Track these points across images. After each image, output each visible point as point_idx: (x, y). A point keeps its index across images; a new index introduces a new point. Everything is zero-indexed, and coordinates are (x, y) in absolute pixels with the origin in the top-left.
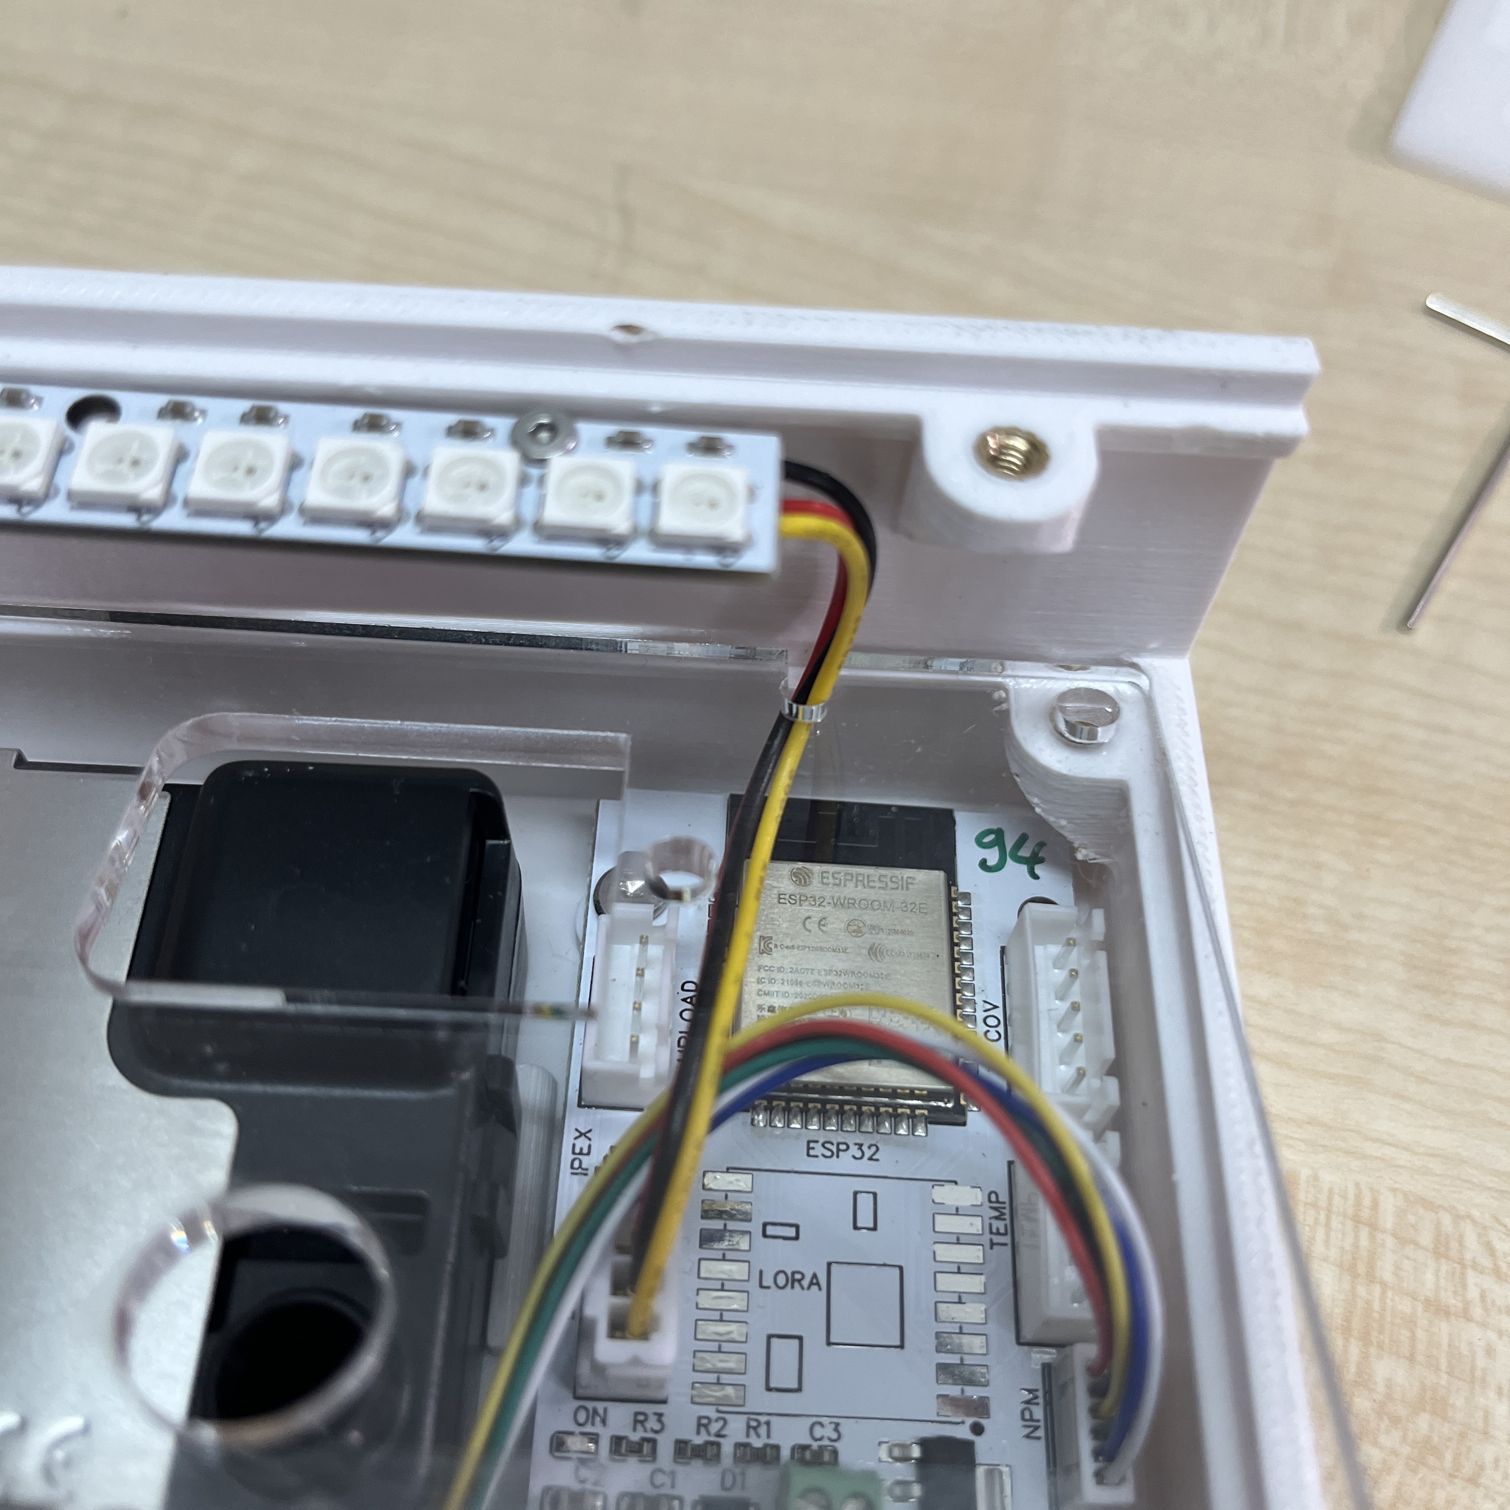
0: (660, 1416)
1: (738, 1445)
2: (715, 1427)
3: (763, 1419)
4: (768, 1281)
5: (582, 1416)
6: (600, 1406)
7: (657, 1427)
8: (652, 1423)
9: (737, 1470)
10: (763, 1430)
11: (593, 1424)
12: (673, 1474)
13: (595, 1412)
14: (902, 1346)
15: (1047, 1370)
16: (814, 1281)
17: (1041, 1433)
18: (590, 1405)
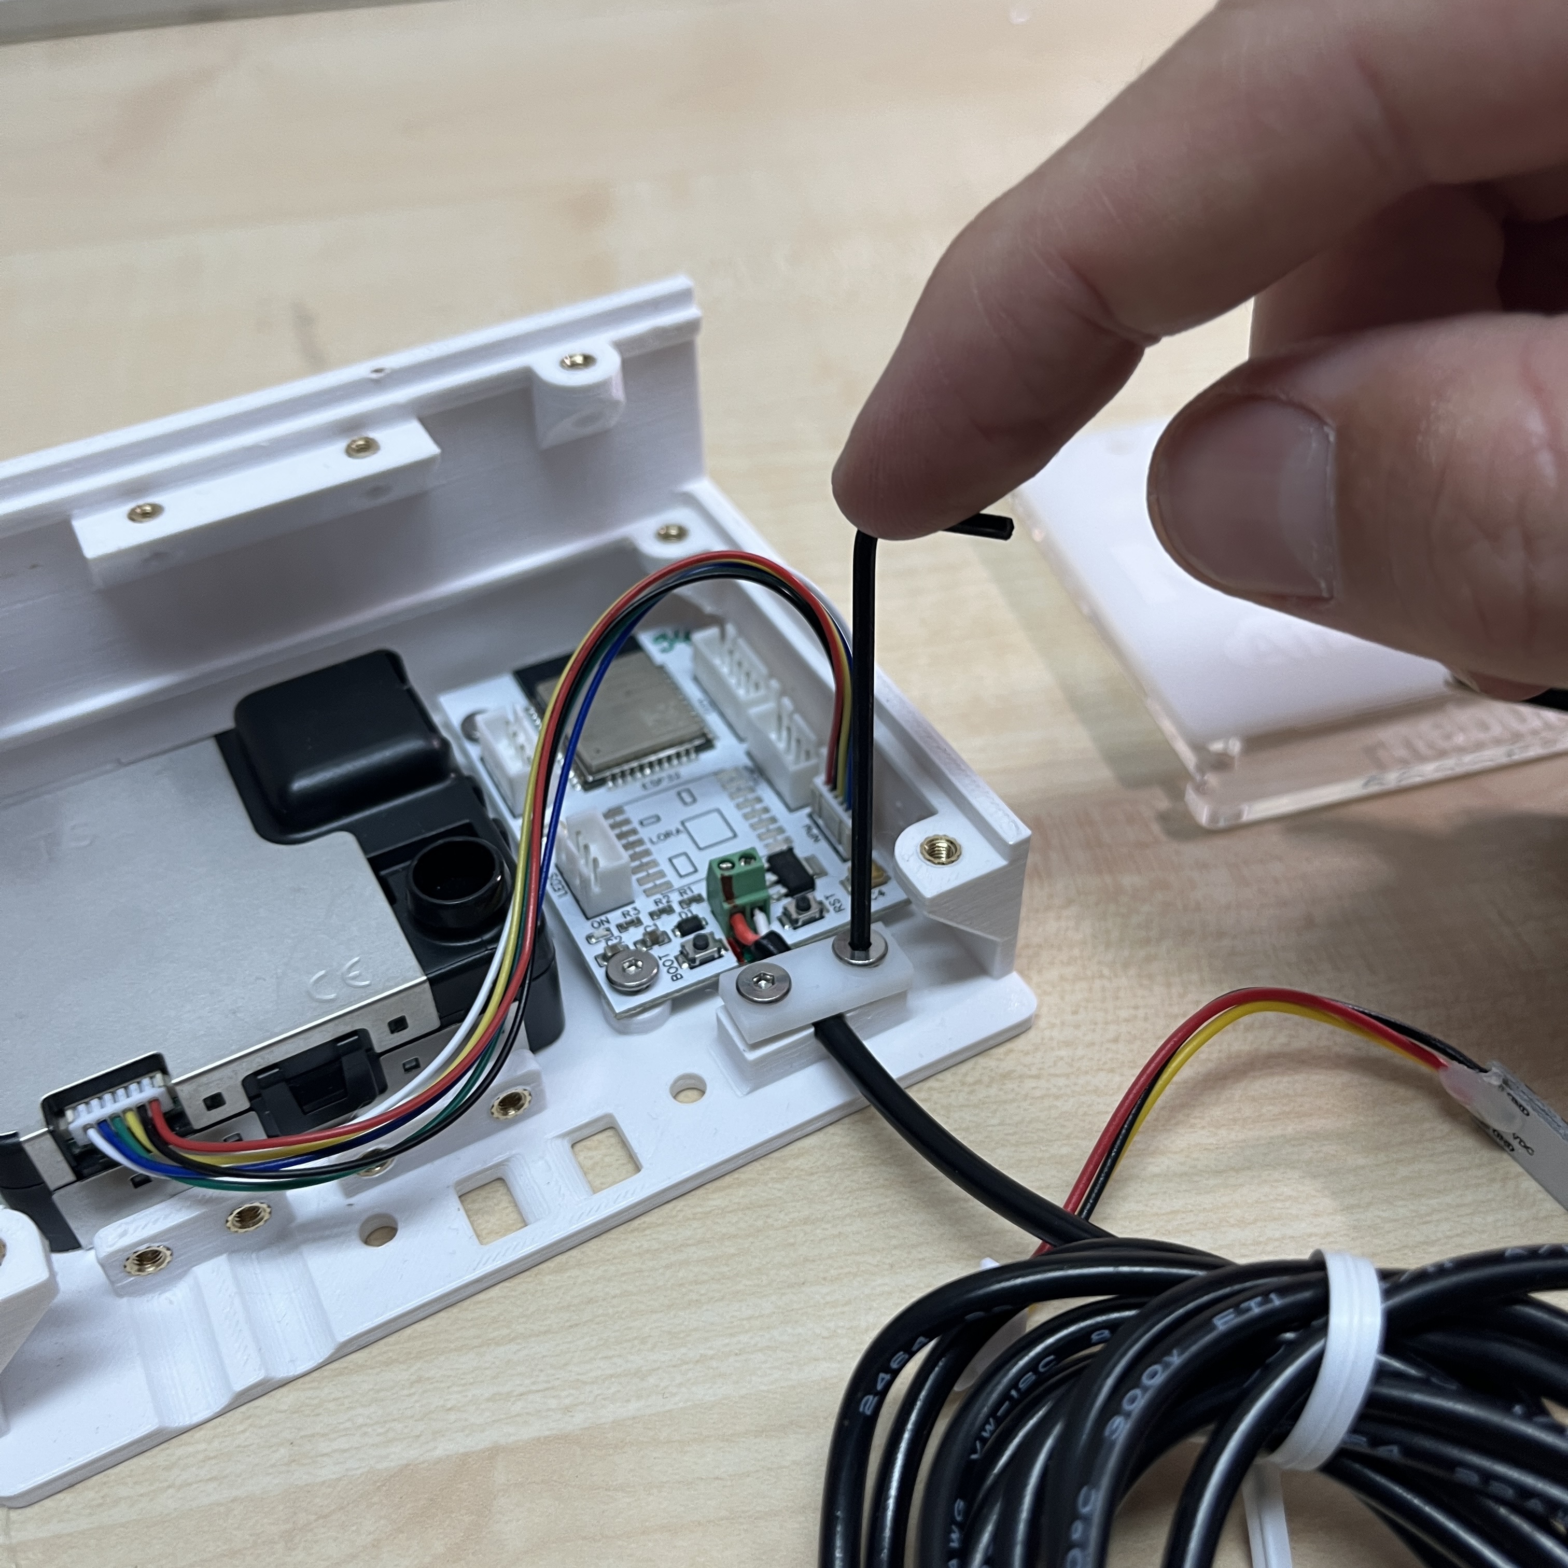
0: (635, 909)
1: (681, 903)
2: (664, 901)
3: (686, 888)
4: (655, 839)
5: (596, 925)
6: (603, 918)
7: (636, 912)
8: (632, 913)
9: (686, 910)
10: (688, 892)
11: (603, 924)
12: (655, 925)
13: (602, 921)
14: (735, 836)
15: (810, 816)
16: (678, 831)
17: (820, 837)
18: (598, 919)
